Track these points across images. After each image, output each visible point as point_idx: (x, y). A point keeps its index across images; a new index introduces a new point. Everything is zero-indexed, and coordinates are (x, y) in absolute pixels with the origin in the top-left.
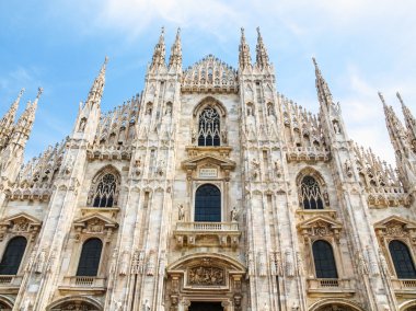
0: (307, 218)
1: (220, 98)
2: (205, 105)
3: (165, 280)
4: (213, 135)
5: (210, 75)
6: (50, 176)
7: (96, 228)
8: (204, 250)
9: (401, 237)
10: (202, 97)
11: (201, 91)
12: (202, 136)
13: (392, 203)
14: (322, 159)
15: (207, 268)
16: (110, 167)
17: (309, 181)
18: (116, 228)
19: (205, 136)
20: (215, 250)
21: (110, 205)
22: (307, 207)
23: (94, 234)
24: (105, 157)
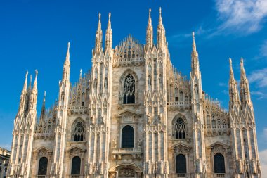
0: (176, 143)
1: (135, 69)
2: (127, 74)
3: (109, 176)
4: (131, 94)
5: (129, 52)
6: (51, 124)
7: (77, 151)
8: (126, 160)
9: (221, 152)
10: (125, 69)
11: (124, 65)
12: (125, 96)
13: (220, 133)
14: (187, 108)
15: (127, 169)
16: (79, 118)
17: (179, 121)
18: (86, 151)
19: (127, 95)
20: (131, 161)
21: (82, 140)
22: (177, 138)
23: (76, 155)
24: (76, 113)
